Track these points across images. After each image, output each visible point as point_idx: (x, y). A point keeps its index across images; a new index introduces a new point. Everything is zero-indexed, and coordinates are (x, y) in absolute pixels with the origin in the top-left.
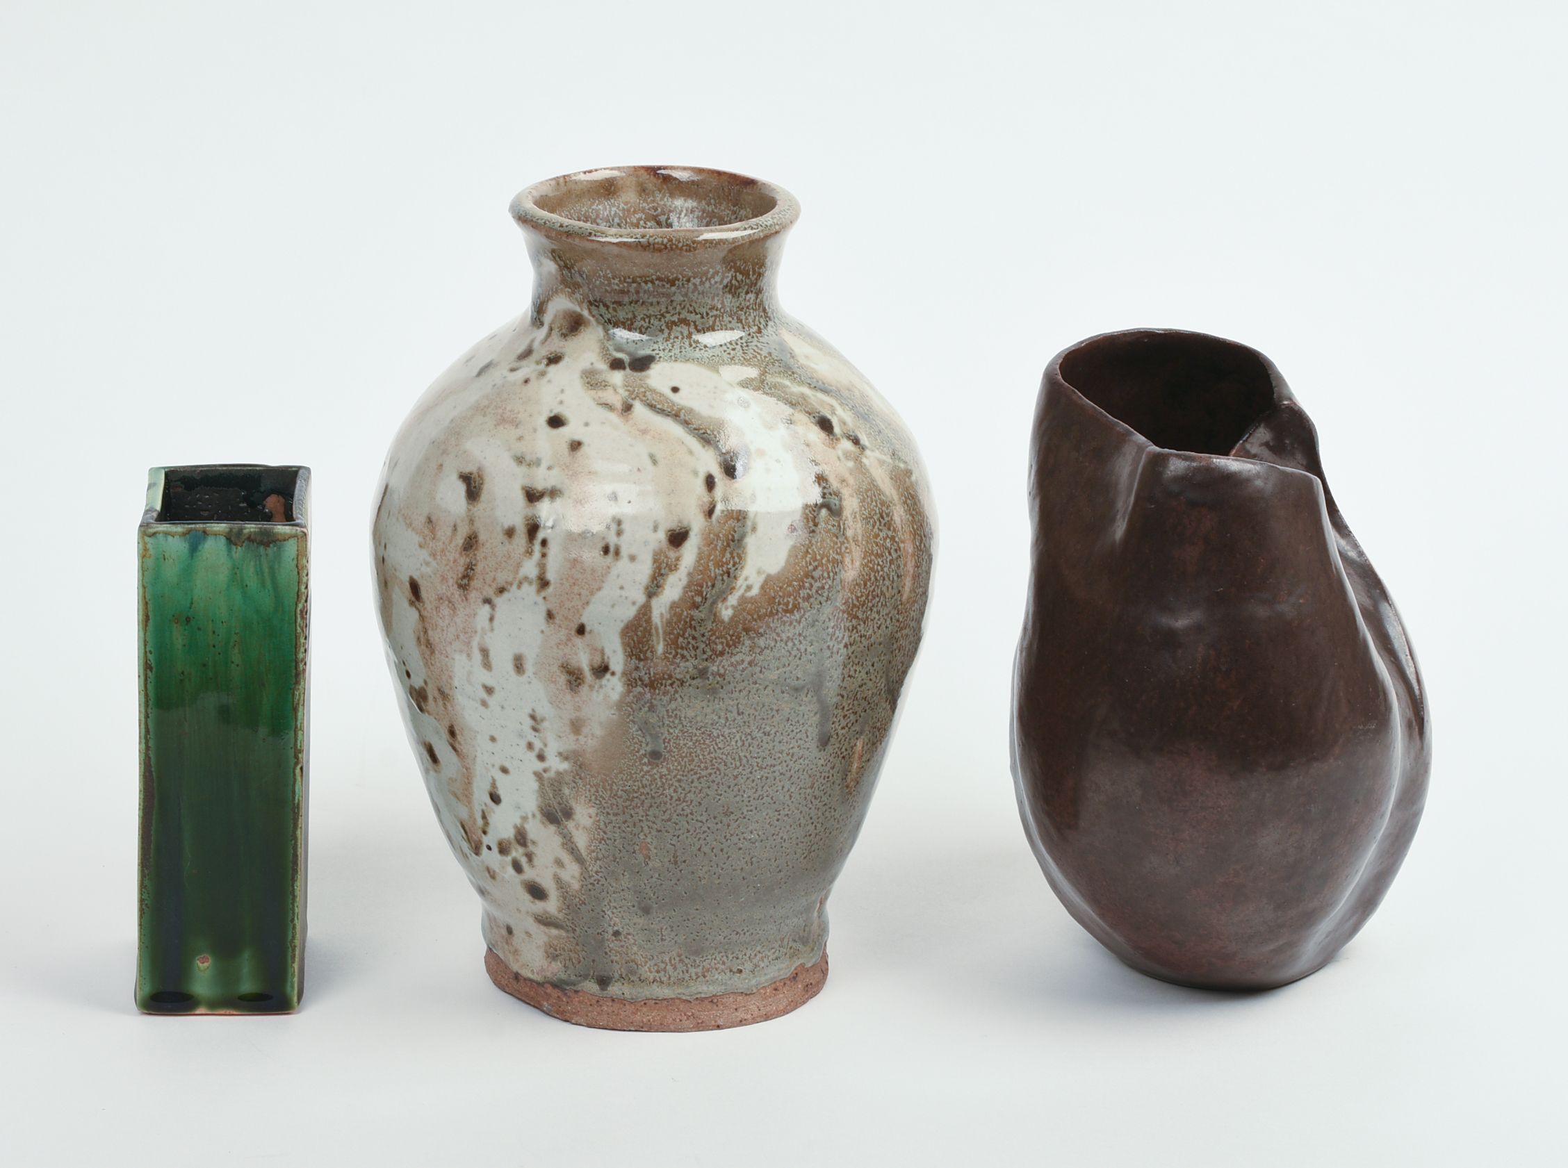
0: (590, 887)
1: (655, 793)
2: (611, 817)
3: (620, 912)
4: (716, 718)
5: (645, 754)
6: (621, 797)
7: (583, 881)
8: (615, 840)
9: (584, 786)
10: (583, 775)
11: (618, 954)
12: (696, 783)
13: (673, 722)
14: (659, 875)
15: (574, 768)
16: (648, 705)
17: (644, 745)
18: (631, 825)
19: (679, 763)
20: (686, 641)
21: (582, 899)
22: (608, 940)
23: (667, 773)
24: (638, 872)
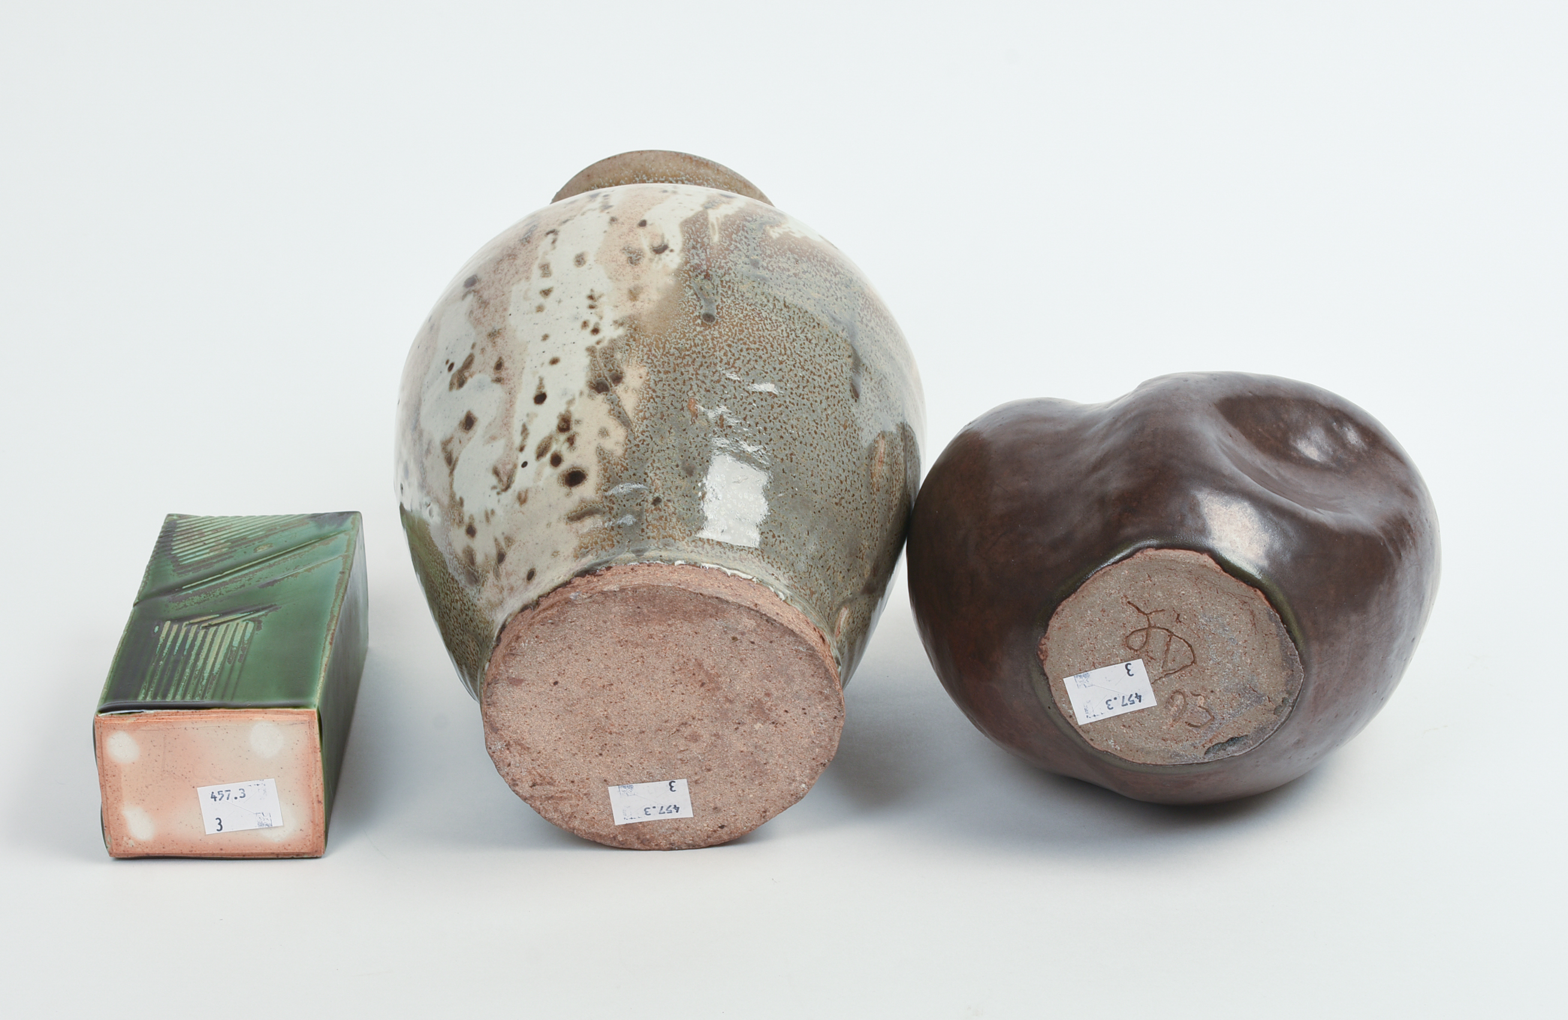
0: (634, 449)
1: (706, 353)
2: (661, 375)
3: (663, 473)
4: (765, 300)
5: (699, 316)
6: (673, 355)
7: (627, 444)
8: (664, 398)
9: (637, 347)
10: (637, 336)
11: (655, 530)
12: (744, 353)
13: (727, 292)
14: (705, 435)
15: (629, 331)
16: (704, 273)
17: (698, 308)
18: (681, 382)
19: (730, 330)
20: (739, 238)
21: (625, 465)
22: (647, 511)
23: (718, 336)
24: (684, 430)
